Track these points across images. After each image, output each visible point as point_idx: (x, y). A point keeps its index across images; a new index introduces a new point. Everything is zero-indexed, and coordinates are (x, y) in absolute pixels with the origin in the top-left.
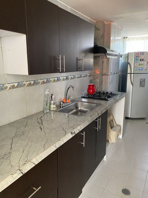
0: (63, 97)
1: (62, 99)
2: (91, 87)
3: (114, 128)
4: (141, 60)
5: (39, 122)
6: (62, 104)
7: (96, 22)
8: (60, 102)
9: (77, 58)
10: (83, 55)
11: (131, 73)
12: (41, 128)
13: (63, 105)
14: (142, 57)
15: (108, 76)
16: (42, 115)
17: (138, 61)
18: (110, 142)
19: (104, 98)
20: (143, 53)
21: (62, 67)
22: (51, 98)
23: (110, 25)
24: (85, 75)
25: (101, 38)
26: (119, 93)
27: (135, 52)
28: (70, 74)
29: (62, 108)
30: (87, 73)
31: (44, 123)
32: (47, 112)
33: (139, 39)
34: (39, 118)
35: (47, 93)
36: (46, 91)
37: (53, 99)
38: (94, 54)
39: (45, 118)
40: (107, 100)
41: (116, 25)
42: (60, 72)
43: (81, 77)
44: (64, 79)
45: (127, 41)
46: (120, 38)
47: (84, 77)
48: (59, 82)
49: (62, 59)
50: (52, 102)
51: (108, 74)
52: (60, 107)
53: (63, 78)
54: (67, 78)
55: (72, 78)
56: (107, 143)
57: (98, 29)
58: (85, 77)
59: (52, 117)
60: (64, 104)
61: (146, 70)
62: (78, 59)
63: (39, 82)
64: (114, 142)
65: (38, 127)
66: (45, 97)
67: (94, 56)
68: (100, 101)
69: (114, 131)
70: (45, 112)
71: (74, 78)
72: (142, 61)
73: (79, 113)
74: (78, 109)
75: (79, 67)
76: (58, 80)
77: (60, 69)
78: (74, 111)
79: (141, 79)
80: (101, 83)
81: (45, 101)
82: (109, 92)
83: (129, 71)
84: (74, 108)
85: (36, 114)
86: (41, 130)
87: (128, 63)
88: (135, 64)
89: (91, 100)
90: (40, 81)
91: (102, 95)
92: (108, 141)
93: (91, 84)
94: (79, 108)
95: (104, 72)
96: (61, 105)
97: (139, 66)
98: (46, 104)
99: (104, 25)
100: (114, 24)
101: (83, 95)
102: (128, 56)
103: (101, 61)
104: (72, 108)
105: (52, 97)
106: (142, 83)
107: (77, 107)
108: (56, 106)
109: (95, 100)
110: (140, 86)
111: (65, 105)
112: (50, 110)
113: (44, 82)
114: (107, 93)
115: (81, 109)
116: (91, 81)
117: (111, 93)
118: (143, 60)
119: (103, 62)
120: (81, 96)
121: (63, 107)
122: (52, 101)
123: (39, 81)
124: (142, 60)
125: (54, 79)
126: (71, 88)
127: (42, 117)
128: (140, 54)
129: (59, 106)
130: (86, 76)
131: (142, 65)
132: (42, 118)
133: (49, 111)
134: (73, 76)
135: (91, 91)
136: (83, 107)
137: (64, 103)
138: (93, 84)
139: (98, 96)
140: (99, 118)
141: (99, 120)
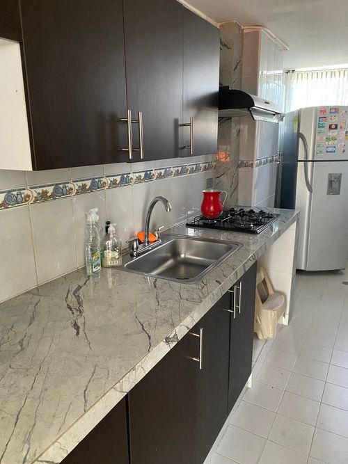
0: (138, 227)
1: (136, 233)
2: (212, 198)
3: (270, 302)
4: (330, 128)
5: (71, 305)
6: (135, 247)
7: (221, 26)
8: (131, 243)
9: (176, 121)
10: (192, 112)
11: (306, 161)
12: (76, 326)
13: (139, 251)
14: (334, 121)
15: (252, 167)
16: (81, 283)
17: (323, 129)
18: (260, 337)
19: (247, 226)
20: (335, 110)
22: (107, 231)
23: (256, 35)
24: (194, 166)
25: (236, 68)
26: (276, 211)
27: (316, 108)
28: (155, 166)
29: (135, 259)
30: (200, 160)
31: (85, 307)
32: (94, 273)
33: (324, 74)
34: (71, 293)
35: (93, 217)
36: (90, 214)
37: (111, 236)
38: (219, 109)
39: (89, 291)
40: (254, 233)
41: (272, 37)
42: (129, 161)
43: (184, 171)
44: (139, 179)
45: (295, 81)
46: (281, 72)
47: (192, 171)
48: (125, 188)
49: (135, 121)
50: (109, 243)
51: (252, 164)
52: (132, 255)
53: (137, 175)
54: (148, 176)
55: (160, 176)
56: (254, 340)
57: (225, 45)
58: (195, 171)
59: (110, 284)
60: (140, 246)
61: (344, 151)
62: (180, 123)
63: (71, 189)
64: (271, 336)
65: (69, 324)
66: (89, 229)
67: (219, 117)
68: (236, 234)
69: (271, 308)
70: (89, 272)
71: (167, 174)
72: (334, 131)
73: (182, 270)
74: (178, 259)
75: (182, 146)
76: (125, 181)
77: (128, 151)
78: (170, 262)
79: (330, 175)
80: (233, 186)
81: (88, 241)
82: (257, 211)
83: (301, 156)
84: (169, 255)
85: (65, 277)
86: (78, 333)
87: (300, 135)
88: (318, 138)
89: (212, 234)
90: (72, 186)
91: (238, 216)
92: (256, 336)
93: (212, 191)
94: (182, 256)
95: (243, 158)
96: (133, 249)
97: (327, 143)
98: (91, 250)
99: (242, 35)
100: (266, 34)
101: (191, 220)
102: (298, 117)
103: (234, 131)
104: (164, 255)
105: (107, 228)
106: (334, 185)
107: (174, 252)
108: (119, 255)
109: (222, 232)
110: (329, 193)
111: (144, 249)
112: (104, 265)
113: (83, 190)
114: (252, 211)
115: (187, 256)
116: (209, 183)
117: (262, 213)
118: (336, 128)
119: (239, 131)
120: (185, 222)
121: (138, 255)
122: (109, 239)
123: (70, 185)
124: (333, 127)
125: (112, 179)
126: (160, 204)
127: (80, 287)
128: (328, 111)
129: (128, 252)
130: (198, 169)
131: (334, 139)
132: (81, 292)
133: (100, 267)
134: (163, 171)
135: (212, 208)
136: (192, 251)
137: (140, 243)
138: (216, 191)
139: (232, 221)
140: (237, 284)
141: (238, 290)
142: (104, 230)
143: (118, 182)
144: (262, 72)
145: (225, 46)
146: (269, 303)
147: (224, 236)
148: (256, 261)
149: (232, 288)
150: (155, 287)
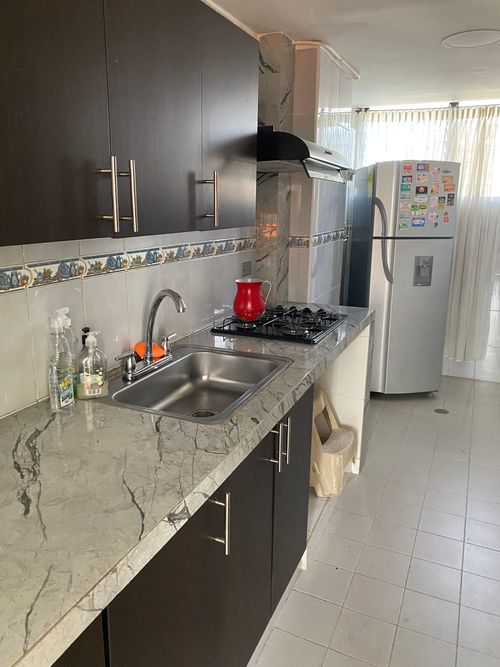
0: (134, 335)
1: (133, 345)
2: (249, 291)
3: (334, 442)
4: (418, 192)
5: (21, 462)
6: (130, 366)
7: (262, 38)
8: (124, 361)
9: (191, 176)
10: (216, 163)
11: (384, 238)
12: (25, 499)
13: (137, 372)
14: (423, 181)
15: (308, 246)
16: (40, 426)
17: (408, 193)
18: (320, 494)
19: (300, 333)
20: (424, 166)
21: (126, 210)
22: (84, 343)
23: (312, 56)
24: (224, 244)
25: (284, 101)
26: (342, 310)
27: (399, 163)
28: (162, 243)
29: (130, 385)
30: (232, 235)
31: (44, 467)
32: (61, 408)
33: (409, 116)
34: (23, 442)
35: (61, 322)
36: (56, 317)
37: (91, 351)
38: (258, 160)
39: (55, 438)
40: (310, 342)
41: (336, 58)
42: (115, 236)
43: (208, 251)
44: (137, 262)
45: (369, 123)
46: (349, 110)
47: (221, 251)
48: (115, 276)
49: (124, 175)
50: (88, 361)
51: (308, 242)
52: (125, 379)
53: (135, 256)
54: (152, 258)
55: (171, 258)
56: (310, 500)
57: (268, 67)
58: (225, 251)
59: (90, 427)
60: (139, 366)
61: (436, 225)
62: (198, 178)
63: (26, 278)
64: (334, 491)
65: (14, 495)
66: (53, 341)
67: (258, 172)
68: (283, 344)
69: (335, 452)
70: (55, 407)
71: (182, 254)
72: (422, 195)
73: (205, 400)
74: (199, 382)
75: (201, 214)
76: (114, 264)
77: (113, 220)
78: (186, 388)
79: (418, 259)
80: (281, 275)
81: (52, 359)
82: (314, 310)
83: (377, 231)
84: (184, 376)
85: (15, 416)
86: (27, 511)
87: (375, 201)
88: (401, 205)
89: (249, 345)
90: (27, 274)
91: (289, 318)
92: (314, 492)
93: (249, 281)
94: (205, 378)
95: (294, 232)
96: (127, 369)
97: (413, 213)
98: (58, 373)
99: (293, 53)
100: (328, 53)
101: (218, 323)
102: (373, 175)
103: (282, 194)
104: (176, 376)
105: (84, 337)
106: (423, 272)
107: (193, 373)
108: (104, 379)
109: (263, 341)
110: (415, 284)
111: (145, 369)
112: (80, 395)
113: (46, 278)
114: (307, 311)
115: (211, 378)
116: (246, 269)
117: (321, 313)
118: (426, 191)
119: (289, 193)
120: (211, 326)
121: (135, 379)
122: (87, 355)
123: (24, 272)
124: (422, 189)
125: (93, 261)
126: (168, 301)
127: (38, 433)
128: (414, 168)
129: (116, 376)
130: (229, 248)
131: (423, 207)
132: (39, 441)
133: (72, 399)
134: (175, 250)
135: (249, 306)
136: (220, 370)
137: (138, 359)
138: (255, 281)
139: (278, 326)
140: (284, 420)
141: (285, 429)
142: (80, 341)
143: (102, 267)
144: (323, 110)
145: (266, 67)
146: (331, 443)
147: (266, 347)
148: (313, 385)
149: (276, 428)
150: (158, 430)
